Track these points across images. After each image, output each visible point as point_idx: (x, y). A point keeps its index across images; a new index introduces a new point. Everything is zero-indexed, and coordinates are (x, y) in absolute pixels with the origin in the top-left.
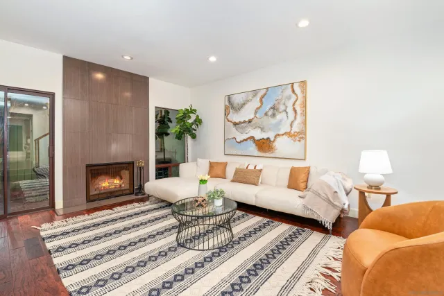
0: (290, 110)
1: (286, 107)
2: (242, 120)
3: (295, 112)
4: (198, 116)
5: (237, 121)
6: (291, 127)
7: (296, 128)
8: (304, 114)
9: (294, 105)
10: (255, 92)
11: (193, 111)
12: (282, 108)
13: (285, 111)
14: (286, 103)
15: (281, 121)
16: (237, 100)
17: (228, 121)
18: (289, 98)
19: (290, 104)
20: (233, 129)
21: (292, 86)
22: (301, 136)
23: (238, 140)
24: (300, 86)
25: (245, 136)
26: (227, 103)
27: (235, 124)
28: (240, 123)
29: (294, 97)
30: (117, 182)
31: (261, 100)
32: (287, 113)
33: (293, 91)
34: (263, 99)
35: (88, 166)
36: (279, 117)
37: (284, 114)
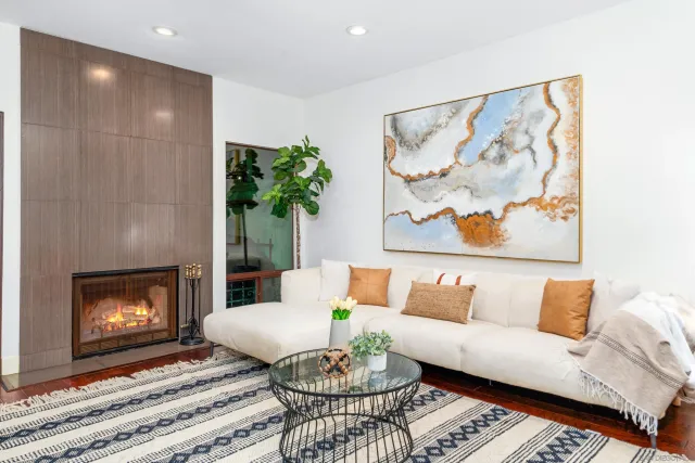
0: (541, 146)
1: (532, 139)
2: (425, 172)
3: (555, 149)
4: (322, 163)
5: (414, 173)
6: (545, 185)
7: (556, 188)
8: (577, 153)
9: (551, 132)
10: (456, 106)
11: (312, 152)
12: (521, 140)
13: (529, 147)
14: (531, 130)
15: (519, 171)
16: (413, 124)
17: (393, 173)
18: (539, 116)
19: (540, 132)
20: (405, 192)
21: (547, 90)
22: (569, 206)
23: (417, 218)
24: (564, 88)
25: (434, 208)
26: (390, 133)
27: (409, 180)
28: (421, 177)
29: (551, 115)
30: (141, 311)
31: (471, 124)
32: (533, 152)
33: (549, 101)
34: (476, 122)
35: (76, 277)
36: (513, 162)
37: (527, 155)
